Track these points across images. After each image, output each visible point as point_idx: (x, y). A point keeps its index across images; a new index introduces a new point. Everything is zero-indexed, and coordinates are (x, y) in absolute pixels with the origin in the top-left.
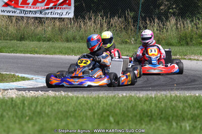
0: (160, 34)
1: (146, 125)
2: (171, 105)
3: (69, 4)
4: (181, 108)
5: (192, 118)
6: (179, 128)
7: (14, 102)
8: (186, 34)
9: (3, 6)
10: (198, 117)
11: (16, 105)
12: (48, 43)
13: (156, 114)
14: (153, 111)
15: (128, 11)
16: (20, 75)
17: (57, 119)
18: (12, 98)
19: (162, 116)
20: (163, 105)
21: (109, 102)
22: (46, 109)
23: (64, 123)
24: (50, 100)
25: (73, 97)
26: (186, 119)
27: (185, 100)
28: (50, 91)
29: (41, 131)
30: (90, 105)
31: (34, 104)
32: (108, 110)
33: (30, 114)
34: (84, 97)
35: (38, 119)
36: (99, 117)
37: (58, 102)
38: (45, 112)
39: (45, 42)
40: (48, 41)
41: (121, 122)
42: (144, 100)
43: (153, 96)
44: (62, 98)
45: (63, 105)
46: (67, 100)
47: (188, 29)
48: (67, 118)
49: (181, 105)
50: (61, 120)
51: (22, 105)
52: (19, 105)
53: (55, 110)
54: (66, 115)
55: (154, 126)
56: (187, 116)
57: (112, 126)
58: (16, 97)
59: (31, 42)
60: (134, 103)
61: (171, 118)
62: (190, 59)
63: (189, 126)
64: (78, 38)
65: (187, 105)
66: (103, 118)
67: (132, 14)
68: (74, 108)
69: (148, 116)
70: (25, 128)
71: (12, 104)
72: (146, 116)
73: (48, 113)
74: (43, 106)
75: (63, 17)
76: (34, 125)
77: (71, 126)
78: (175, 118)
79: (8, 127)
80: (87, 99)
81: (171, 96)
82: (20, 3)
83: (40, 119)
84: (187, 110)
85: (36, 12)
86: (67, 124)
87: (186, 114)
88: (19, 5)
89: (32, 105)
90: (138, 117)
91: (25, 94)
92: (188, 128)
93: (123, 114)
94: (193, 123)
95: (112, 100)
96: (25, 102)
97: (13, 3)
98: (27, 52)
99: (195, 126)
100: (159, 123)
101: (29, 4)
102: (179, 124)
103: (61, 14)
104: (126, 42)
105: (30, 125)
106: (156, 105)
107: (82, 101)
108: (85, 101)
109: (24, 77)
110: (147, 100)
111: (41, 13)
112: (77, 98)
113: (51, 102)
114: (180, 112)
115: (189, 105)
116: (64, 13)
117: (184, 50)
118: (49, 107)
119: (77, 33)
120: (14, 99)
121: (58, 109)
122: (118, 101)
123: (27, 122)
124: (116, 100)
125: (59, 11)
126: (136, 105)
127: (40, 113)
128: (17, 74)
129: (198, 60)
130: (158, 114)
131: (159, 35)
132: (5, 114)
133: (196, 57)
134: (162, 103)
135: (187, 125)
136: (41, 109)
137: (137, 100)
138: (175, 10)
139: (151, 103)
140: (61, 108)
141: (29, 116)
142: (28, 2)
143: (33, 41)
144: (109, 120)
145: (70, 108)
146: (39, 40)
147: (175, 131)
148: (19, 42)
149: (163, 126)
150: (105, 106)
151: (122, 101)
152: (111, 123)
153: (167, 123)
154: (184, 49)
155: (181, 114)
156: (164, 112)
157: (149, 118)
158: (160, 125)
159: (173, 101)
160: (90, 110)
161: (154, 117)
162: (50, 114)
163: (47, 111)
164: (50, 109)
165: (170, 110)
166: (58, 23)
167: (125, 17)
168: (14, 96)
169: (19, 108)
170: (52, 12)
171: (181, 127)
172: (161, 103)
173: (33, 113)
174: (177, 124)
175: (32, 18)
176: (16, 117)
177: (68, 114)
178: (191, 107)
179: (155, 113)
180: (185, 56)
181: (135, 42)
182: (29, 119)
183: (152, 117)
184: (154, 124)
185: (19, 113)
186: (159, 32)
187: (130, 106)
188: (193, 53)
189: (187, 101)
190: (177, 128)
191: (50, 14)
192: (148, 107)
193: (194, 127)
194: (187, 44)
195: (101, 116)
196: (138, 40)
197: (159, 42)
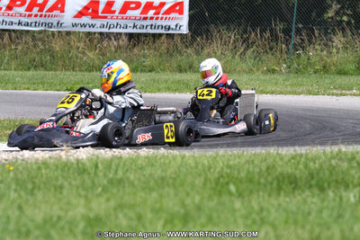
0: (327, 57)
1: (285, 196)
2: (331, 165)
3: (181, 12)
4: (345, 169)
6: (338, 199)
9: (75, 17)
11: (84, 170)
12: (149, 74)
13: (304, 179)
14: (298, 176)
17: (147, 190)
18: (81, 160)
19: (313, 182)
20: (317, 165)
21: (232, 162)
24: (139, 162)
25: (176, 156)
26: (351, 186)
28: (145, 149)
29: (115, 209)
30: (200, 167)
31: (114, 167)
32: (228, 175)
33: (105, 182)
34: (194, 157)
36: (213, 185)
37: (152, 165)
38: (128, 179)
39: (143, 74)
40: (150, 71)
41: (246, 193)
42: (286, 159)
43: (304, 152)
44: (160, 158)
48: (163, 188)
49: (345, 166)
50: (151, 190)
51: (93, 170)
52: (90, 169)
53: (144, 175)
55: (299, 198)
56: (353, 181)
57: (233, 198)
58: (88, 159)
60: (271, 164)
61: (326, 185)
63: (355, 196)
65: (355, 164)
66: (219, 188)
67: (282, 26)
68: (176, 173)
69: (291, 183)
70: (94, 205)
72: (288, 183)
73: (133, 181)
75: (170, 32)
76: (108, 200)
78: (333, 184)
79: (69, 203)
80: (198, 159)
82: (100, 12)
83: (118, 191)
84: (353, 172)
85: (127, 25)
87: (351, 179)
88: (100, 14)
90: (275, 185)
92: (352, 199)
93: (251, 181)
95: (238, 160)
96: (100, 165)
97: (90, 11)
100: (307, 193)
101: (114, 12)
103: (167, 27)
104: (274, 71)
106: (306, 166)
107: (191, 162)
108: (195, 162)
110: (293, 158)
111: (135, 26)
112: (183, 157)
113: (141, 164)
116: (173, 27)
118: (136, 172)
121: (151, 175)
123: (99, 195)
124: (243, 161)
125: (164, 23)
126: (274, 167)
127: (120, 181)
130: (306, 179)
131: (325, 58)
132: (66, 184)
134: (317, 162)
135: (352, 196)
136: (124, 175)
137: (278, 159)
139: (298, 162)
140: (156, 173)
141: (103, 185)
142: (113, 9)
144: (228, 190)
145: (170, 173)
147: (332, 204)
149: (313, 197)
150: (225, 168)
152: (230, 193)
153: (316, 191)
155: (343, 179)
156: (315, 175)
157: (293, 185)
158: (308, 196)
159: (334, 158)
160: (200, 175)
161: (299, 184)
162: (136, 182)
163: (132, 178)
164: (137, 176)
165: (327, 172)
167: (271, 30)
168: (85, 157)
169: (89, 174)
170: (152, 25)
171: (341, 198)
172: (315, 163)
173: (110, 182)
174: (335, 193)
175: (126, 34)
176: (83, 187)
177: (165, 183)
179: (301, 177)
181: (287, 71)
182: (103, 190)
183: (296, 183)
184: (299, 194)
185: (88, 183)
186: (325, 52)
187: (264, 169)
190: (334, 200)
191: (149, 27)
192: (293, 170)
195: (217, 184)
196: (292, 67)
197: (325, 69)
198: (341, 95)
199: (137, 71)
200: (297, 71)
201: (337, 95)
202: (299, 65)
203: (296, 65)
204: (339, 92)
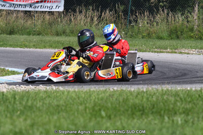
0: (151, 28)
1: (137, 119)
2: (163, 99)
4: (173, 102)
5: (184, 112)
6: (171, 122)
7: (4, 96)
8: (176, 27)
10: (190, 111)
11: (7, 100)
12: (38, 36)
13: (148, 108)
14: (145, 105)
15: (118, 4)
16: (10, 69)
17: (49, 113)
18: (3, 92)
19: (154, 110)
20: (154, 99)
21: (100, 96)
22: (37, 103)
23: (55, 117)
24: (41, 95)
25: (64, 91)
26: (178, 113)
27: (177, 94)
28: (41, 85)
29: (32, 126)
30: (81, 99)
31: (25, 99)
32: (99, 105)
33: (22, 108)
34: (75, 91)
35: (29, 114)
36: (91, 111)
37: (49, 97)
38: (36, 106)
39: (34, 36)
40: (38, 35)
41: (112, 117)
42: (135, 94)
43: (145, 90)
44: (54, 93)
45: (54, 99)
46: (58, 95)
47: (178, 22)
48: (59, 113)
49: (172, 99)
50: (53, 114)
51: (13, 99)
52: (10, 99)
53: (46, 104)
54: (58, 109)
55: (145, 120)
56: (179, 110)
57: (104, 120)
58: (7, 91)
59: (21, 36)
60: (125, 97)
61: (162, 112)
62: (181, 53)
63: (181, 120)
64: (68, 31)
65: (178, 99)
66: (95, 113)
67: (122, 8)
68: (65, 103)
69: (140, 110)
70: (17, 123)
71: (3, 98)
72: (138, 110)
73: (39, 107)
74: (34, 100)
75: (52, 10)
76: (25, 120)
77: (62, 120)
78: (166, 112)
80: (78, 94)
81: (162, 90)
83: (31, 114)
84: (178, 104)
85: (25, 6)
86: (59, 119)
87: (178, 108)
89: (23, 99)
90: (129, 112)
91: (15, 88)
92: (180, 122)
93: (115, 109)
94: (185, 117)
95: (103, 94)
96: (16, 97)
98: (17, 46)
99: (187, 120)
100: (151, 117)
102: (171, 118)
103: (51, 7)
105: (21, 120)
106: (148, 99)
107: (74, 95)
108: (76, 95)
109: (14, 71)
110: (138, 94)
111: (31, 6)
112: (69, 92)
113: (42, 96)
114: (171, 106)
115: (181, 99)
116: (54, 7)
117: (175, 44)
118: (40, 101)
119: (66, 27)
120: (5, 93)
121: (49, 103)
122: (110, 95)
123: (19, 117)
124: (107, 94)
125: (49, 4)
126: (127, 99)
127: (31, 108)
128: (7, 68)
129: (188, 54)
130: (149, 108)
131: (149, 28)
133: (187, 51)
134: (154, 97)
135: (179, 119)
136: (32, 104)
137: (129, 94)
138: (165, 3)
139: (143, 97)
140: (53, 102)
141: (21, 110)
143: (23, 35)
144: (100, 115)
145: (62, 102)
146: (29, 34)
147: (167, 125)
148: (8, 36)
149: (155, 120)
150: (96, 100)
151: (113, 95)
152: (102, 117)
153: (158, 117)
154: (174, 42)
155: (173, 108)
156: (156, 106)
157: (141, 112)
158: (152, 119)
159: (164, 94)
160: (81, 104)
161: (146, 111)
162: (41, 108)
163: (38, 105)
164: (41, 104)
165: (161, 104)
166: (47, 17)
167: (116, 11)
168: (5, 90)
169: (10, 102)
170: (41, 6)
171: (173, 121)
172: (152, 97)
173: (25, 108)
174: (169, 118)
175: (22, 11)
176: (8, 111)
177: (60, 109)
178: (182, 101)
179: (146, 107)
180: (176, 49)
181: (125, 36)
182: (20, 113)
183: (143, 110)
184: (146, 118)
185: (10, 107)
186: (149, 25)
187: (121, 100)
188: (183, 47)
189: (178, 95)
190: (169, 122)
191: (40, 7)
192: (140, 102)
193: (186, 122)
194: (178, 37)
195: (93, 111)
196: (128, 34)
197: (149, 36)
198: (160, 52)
199: (30, 34)
200: (131, 36)
201: (158, 52)
202: (132, 33)
203: (130, 33)
204: (159, 50)
